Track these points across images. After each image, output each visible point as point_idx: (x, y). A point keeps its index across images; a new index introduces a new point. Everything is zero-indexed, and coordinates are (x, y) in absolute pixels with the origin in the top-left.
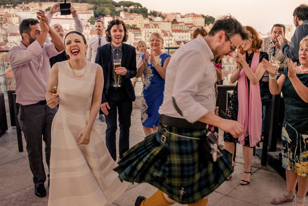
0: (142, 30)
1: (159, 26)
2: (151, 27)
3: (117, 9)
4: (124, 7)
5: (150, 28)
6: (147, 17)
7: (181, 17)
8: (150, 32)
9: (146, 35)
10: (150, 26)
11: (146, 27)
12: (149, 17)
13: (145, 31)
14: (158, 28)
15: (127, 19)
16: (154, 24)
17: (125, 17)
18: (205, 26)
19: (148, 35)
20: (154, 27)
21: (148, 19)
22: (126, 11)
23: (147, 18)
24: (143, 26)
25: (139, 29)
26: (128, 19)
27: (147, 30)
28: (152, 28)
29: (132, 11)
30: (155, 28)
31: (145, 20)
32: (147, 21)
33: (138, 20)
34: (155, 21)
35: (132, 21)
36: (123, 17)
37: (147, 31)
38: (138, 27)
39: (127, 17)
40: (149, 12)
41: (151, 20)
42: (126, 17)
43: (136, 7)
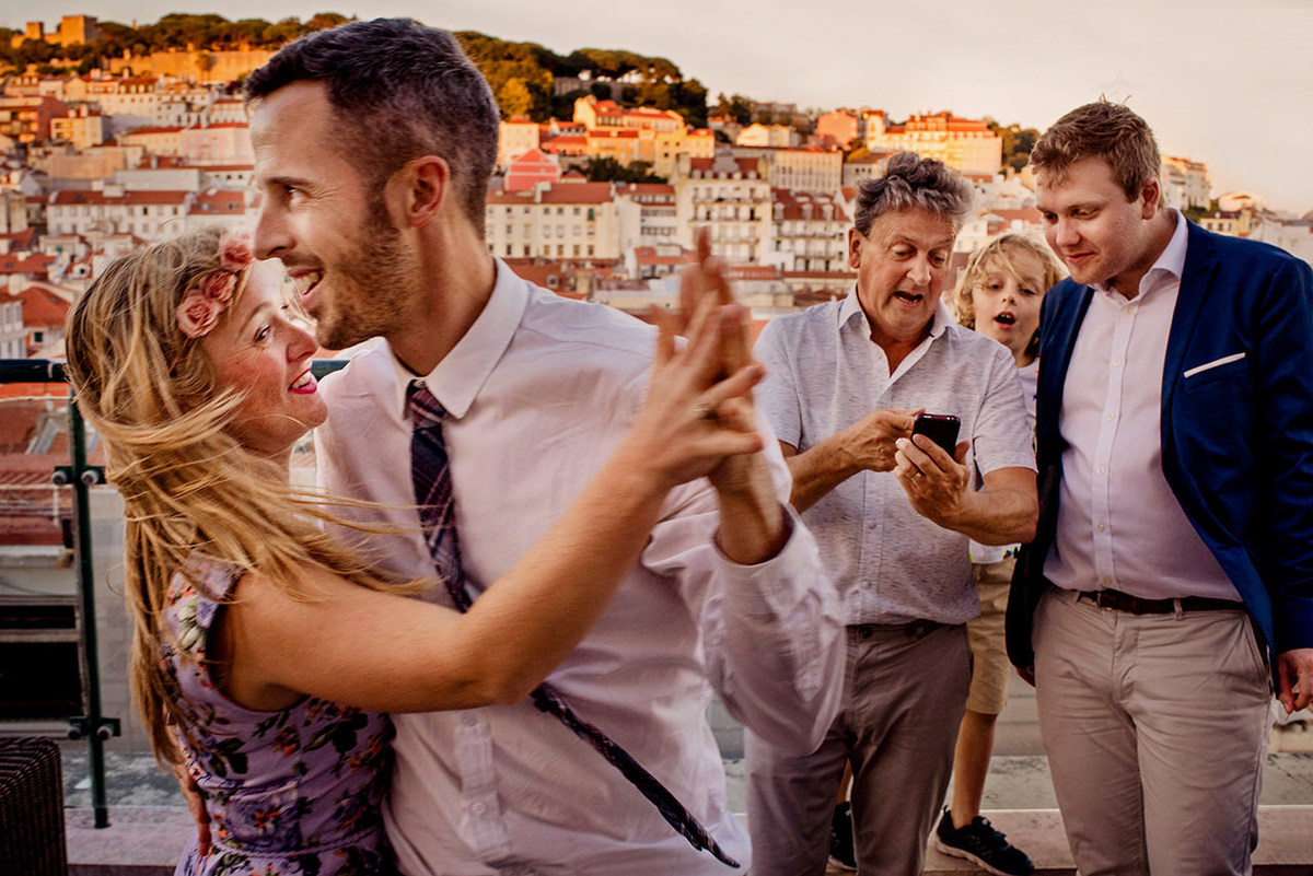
0: (677, 189)
1: (761, 168)
2: (723, 175)
3: (565, 86)
4: (594, 76)
5: (716, 176)
6: (704, 126)
7: (888, 131)
8: (715, 195)
9: (696, 209)
10: (716, 167)
11: (697, 173)
12: (716, 124)
13: (692, 193)
14: (759, 176)
15: (607, 135)
16: (737, 160)
17: (597, 124)
18: (1004, 173)
19: (708, 213)
20: (737, 176)
21: (709, 134)
22: (602, 93)
23: (702, 132)
24: (685, 167)
25: (664, 181)
26: (614, 134)
27: (703, 186)
28: (730, 176)
29: (630, 98)
30: (745, 177)
31: (693, 140)
32: (703, 145)
33: (663, 138)
34: (742, 147)
35: (633, 143)
36: (591, 126)
37: (702, 194)
38: (660, 174)
39: (609, 125)
40: (712, 101)
41: (722, 138)
42: (603, 124)
43: (650, 76)
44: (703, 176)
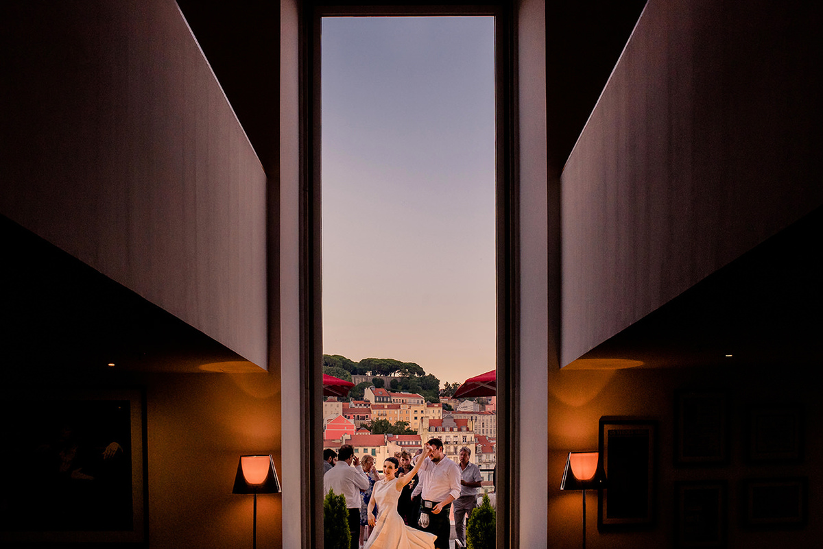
0: (422, 436)
1: (469, 425)
2: (447, 429)
3: (357, 380)
4: (374, 374)
5: (444, 430)
6: (438, 402)
10: (444, 425)
11: (433, 428)
12: (443, 400)
14: (468, 429)
15: (383, 407)
16: (455, 421)
17: (376, 401)
20: (456, 429)
21: (439, 406)
22: (378, 384)
23: (436, 405)
24: (426, 425)
25: (415, 433)
26: (386, 407)
28: (452, 430)
29: (395, 387)
30: (460, 430)
31: (431, 409)
32: (436, 413)
33: (413, 408)
34: (459, 412)
35: (397, 412)
36: (373, 402)
38: (412, 429)
39: (383, 402)
40: (442, 387)
41: (447, 408)
42: (380, 401)
43: (406, 373)
44: (436, 431)
